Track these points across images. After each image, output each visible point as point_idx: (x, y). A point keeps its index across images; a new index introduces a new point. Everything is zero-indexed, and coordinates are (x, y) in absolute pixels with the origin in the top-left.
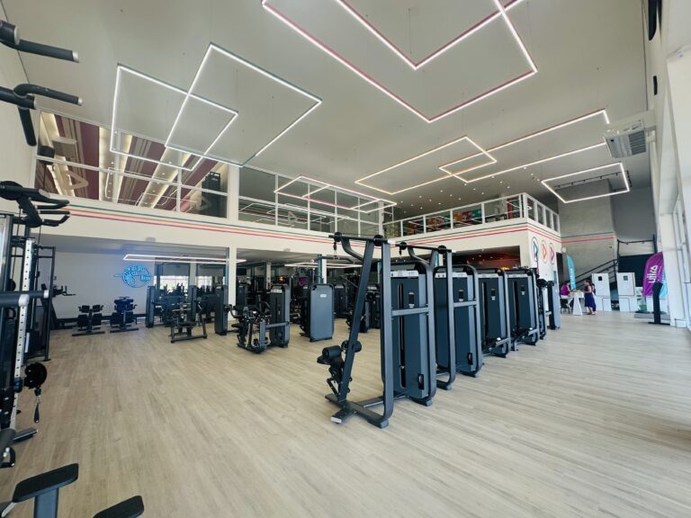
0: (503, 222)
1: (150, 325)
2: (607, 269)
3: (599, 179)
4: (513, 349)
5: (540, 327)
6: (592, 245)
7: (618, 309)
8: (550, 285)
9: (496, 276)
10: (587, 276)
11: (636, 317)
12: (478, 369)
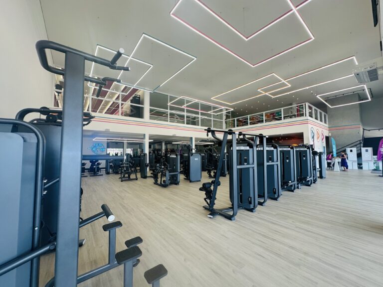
0: (294, 119)
1: (108, 173)
2: (356, 145)
3: (352, 93)
4: (298, 188)
5: (314, 177)
6: (346, 131)
7: (362, 168)
8: (320, 154)
9: (289, 149)
10: (343, 149)
11: (372, 173)
12: (278, 196)
